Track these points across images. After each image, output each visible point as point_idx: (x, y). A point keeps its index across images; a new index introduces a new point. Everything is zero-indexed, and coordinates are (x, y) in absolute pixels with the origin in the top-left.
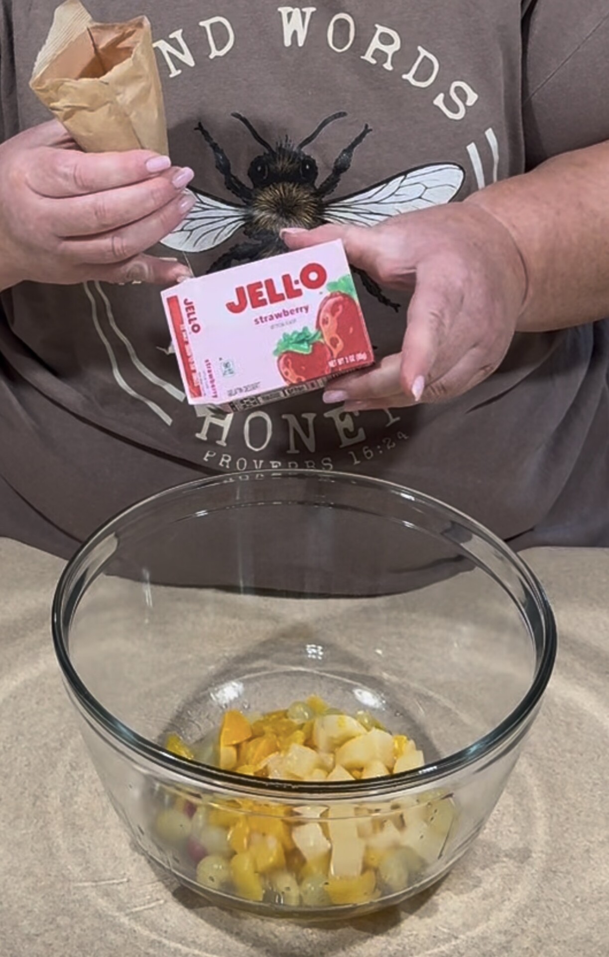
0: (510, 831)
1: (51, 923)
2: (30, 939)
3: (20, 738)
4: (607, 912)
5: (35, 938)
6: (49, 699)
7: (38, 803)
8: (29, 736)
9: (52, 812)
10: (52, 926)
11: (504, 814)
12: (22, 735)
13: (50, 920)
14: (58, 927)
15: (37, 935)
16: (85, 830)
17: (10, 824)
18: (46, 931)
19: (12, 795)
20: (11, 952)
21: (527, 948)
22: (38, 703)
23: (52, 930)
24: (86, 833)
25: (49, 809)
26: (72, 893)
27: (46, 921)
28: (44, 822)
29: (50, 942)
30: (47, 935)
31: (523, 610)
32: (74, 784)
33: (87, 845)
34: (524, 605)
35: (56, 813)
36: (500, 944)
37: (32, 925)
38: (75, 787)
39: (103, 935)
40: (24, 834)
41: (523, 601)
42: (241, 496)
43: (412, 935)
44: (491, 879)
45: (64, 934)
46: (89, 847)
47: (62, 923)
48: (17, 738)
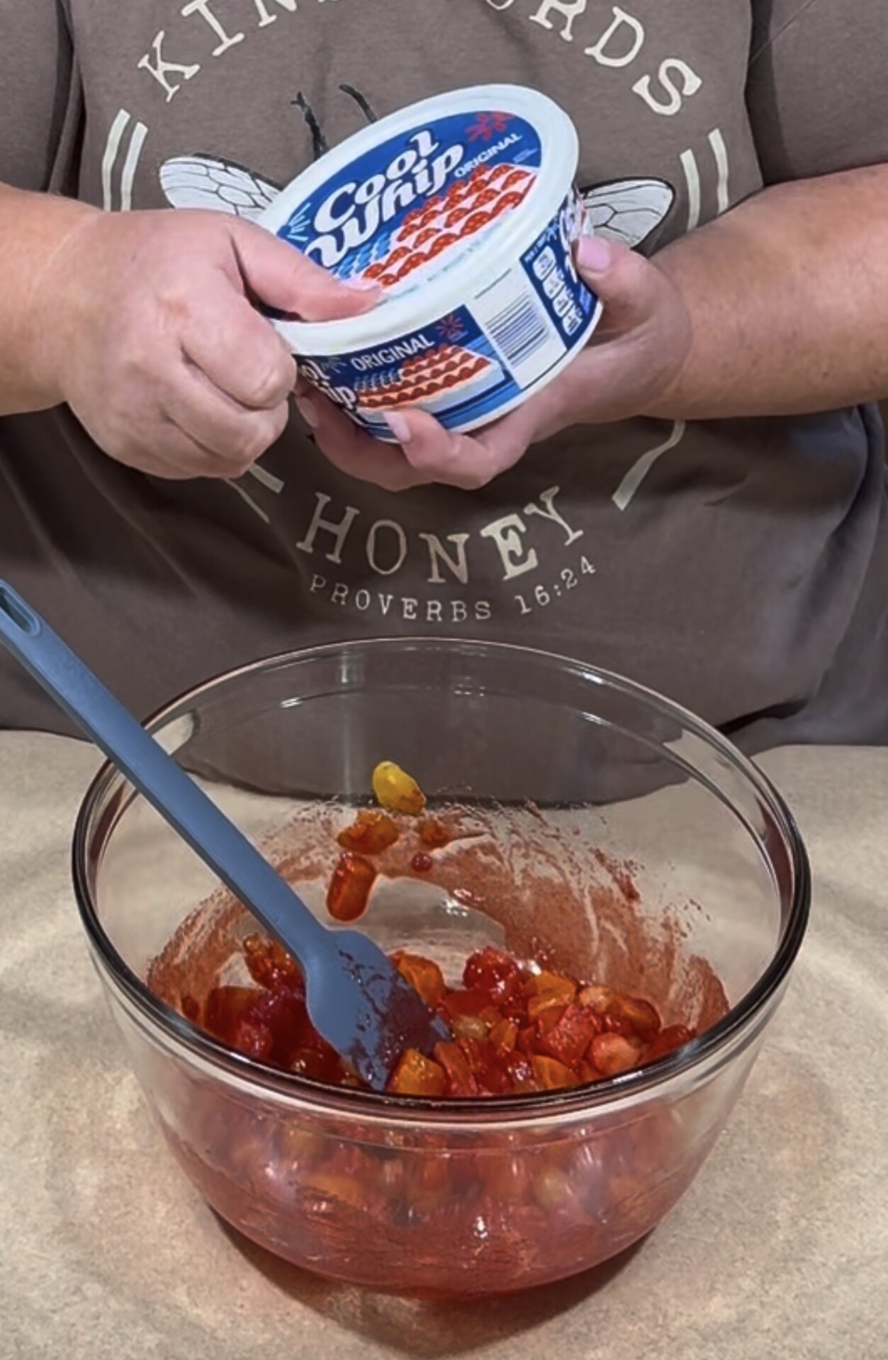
0: (744, 1160)
1: (74, 1293)
2: (43, 1319)
3: (29, 1024)
4: (884, 1276)
5: (50, 1314)
6: (71, 968)
7: (55, 1119)
8: (42, 1022)
9: (77, 1131)
10: (76, 1298)
11: (735, 1135)
12: (32, 1019)
13: (73, 1289)
14: (85, 1298)
15: (54, 1311)
16: (124, 1159)
17: (14, 1149)
18: (67, 1305)
19: (18, 1108)
20: (16, 1335)
21: (769, 1330)
22: (54, 973)
23: (76, 1303)
24: (124, 1163)
25: (71, 1128)
26: (105, 1250)
27: (67, 1289)
28: (64, 1145)
29: (72, 1321)
30: (67, 1310)
31: (762, 844)
32: (107, 1092)
33: (126, 1180)
34: (763, 838)
35: (81, 1132)
36: (730, 1323)
37: (46, 1297)
38: (109, 1095)
39: (150, 1311)
40: (35, 1164)
41: (762, 832)
42: (348, 677)
43: (601, 1311)
44: (716, 1230)
45: (94, 1309)
46: (129, 1183)
47: (89, 1293)
48: (24, 1025)
